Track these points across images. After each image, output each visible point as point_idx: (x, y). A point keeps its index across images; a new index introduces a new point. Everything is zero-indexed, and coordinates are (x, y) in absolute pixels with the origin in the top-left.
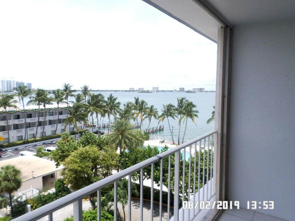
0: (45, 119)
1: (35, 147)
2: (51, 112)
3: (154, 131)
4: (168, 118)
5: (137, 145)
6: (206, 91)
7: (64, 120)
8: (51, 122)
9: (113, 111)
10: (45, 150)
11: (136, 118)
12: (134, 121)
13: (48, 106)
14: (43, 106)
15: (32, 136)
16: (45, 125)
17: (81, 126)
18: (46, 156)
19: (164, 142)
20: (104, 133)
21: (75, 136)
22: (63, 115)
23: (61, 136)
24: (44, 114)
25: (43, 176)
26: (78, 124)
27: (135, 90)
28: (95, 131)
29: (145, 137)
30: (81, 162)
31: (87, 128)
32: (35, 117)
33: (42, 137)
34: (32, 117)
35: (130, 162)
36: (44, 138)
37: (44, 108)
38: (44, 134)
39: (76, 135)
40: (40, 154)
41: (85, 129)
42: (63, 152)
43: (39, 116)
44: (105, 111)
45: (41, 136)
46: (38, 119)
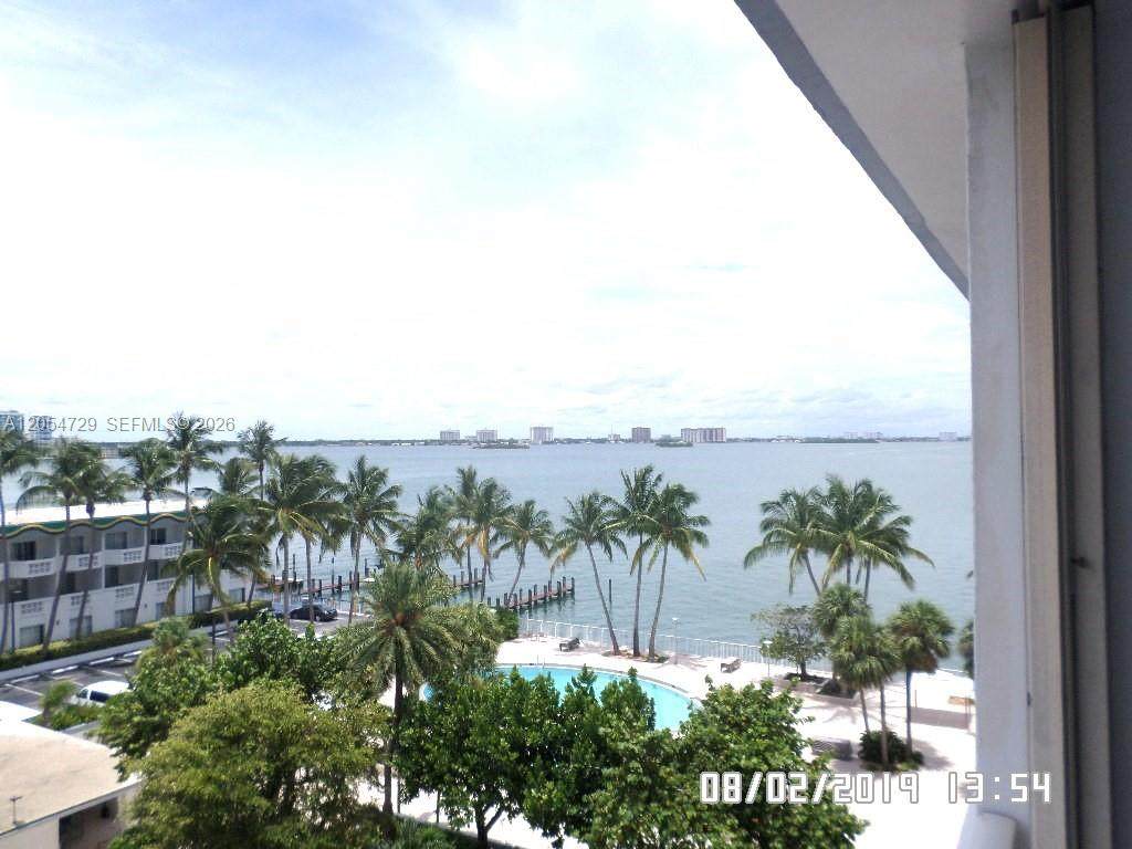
0: (90, 565)
1: (42, 684)
2: (119, 533)
3: (536, 602)
4: (589, 548)
5: (468, 664)
6: (730, 440)
7: (170, 564)
8: (115, 576)
9: (370, 522)
10: (84, 695)
11: (465, 549)
12: (459, 561)
13: (103, 510)
14: (83, 508)
15: (35, 635)
16: (91, 589)
17: (243, 590)
18: (83, 721)
19: (577, 647)
20: (335, 614)
21: (214, 628)
22: (168, 546)
23: (154, 634)
24: (86, 543)
25: (63, 815)
26: (228, 582)
27: (462, 438)
28: (299, 607)
29: (501, 628)
30: (217, 758)
31: (267, 597)
32: (50, 555)
33: (78, 638)
34: (38, 555)
35: (436, 743)
36: (86, 642)
37: (87, 516)
38: (85, 624)
39: (218, 627)
40: (58, 716)
41: (257, 598)
42: (150, 710)
43: (66, 552)
44: (340, 528)
45: (71, 631)
46: (61, 562)
